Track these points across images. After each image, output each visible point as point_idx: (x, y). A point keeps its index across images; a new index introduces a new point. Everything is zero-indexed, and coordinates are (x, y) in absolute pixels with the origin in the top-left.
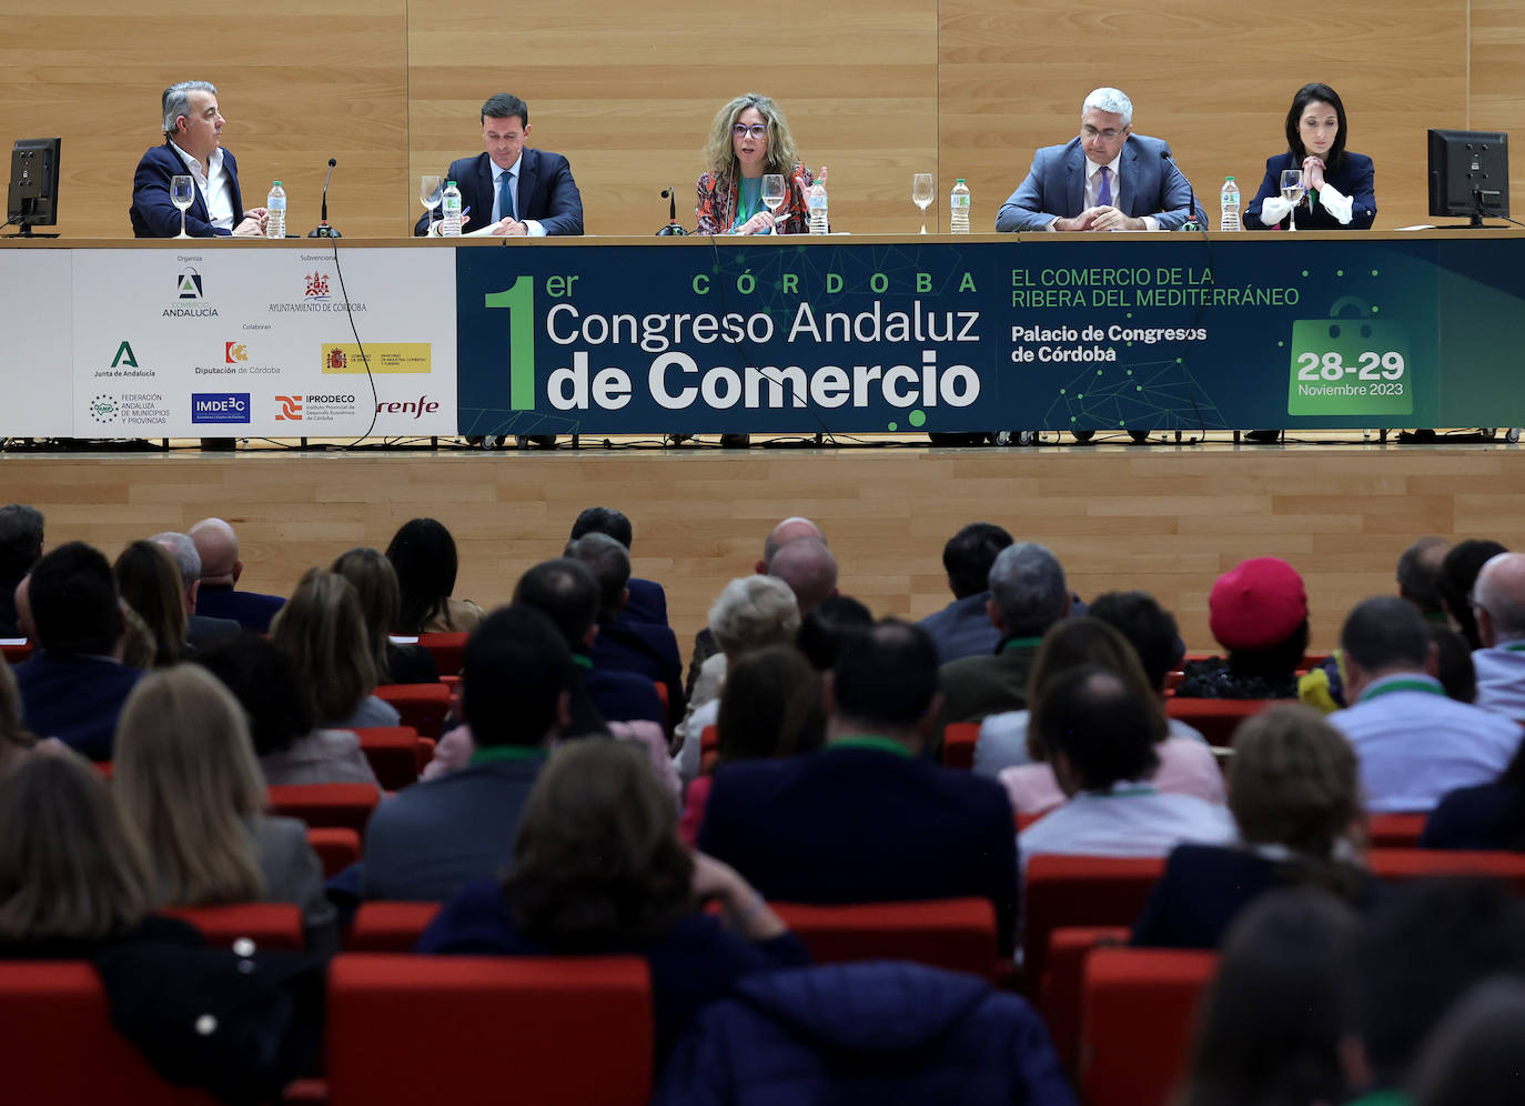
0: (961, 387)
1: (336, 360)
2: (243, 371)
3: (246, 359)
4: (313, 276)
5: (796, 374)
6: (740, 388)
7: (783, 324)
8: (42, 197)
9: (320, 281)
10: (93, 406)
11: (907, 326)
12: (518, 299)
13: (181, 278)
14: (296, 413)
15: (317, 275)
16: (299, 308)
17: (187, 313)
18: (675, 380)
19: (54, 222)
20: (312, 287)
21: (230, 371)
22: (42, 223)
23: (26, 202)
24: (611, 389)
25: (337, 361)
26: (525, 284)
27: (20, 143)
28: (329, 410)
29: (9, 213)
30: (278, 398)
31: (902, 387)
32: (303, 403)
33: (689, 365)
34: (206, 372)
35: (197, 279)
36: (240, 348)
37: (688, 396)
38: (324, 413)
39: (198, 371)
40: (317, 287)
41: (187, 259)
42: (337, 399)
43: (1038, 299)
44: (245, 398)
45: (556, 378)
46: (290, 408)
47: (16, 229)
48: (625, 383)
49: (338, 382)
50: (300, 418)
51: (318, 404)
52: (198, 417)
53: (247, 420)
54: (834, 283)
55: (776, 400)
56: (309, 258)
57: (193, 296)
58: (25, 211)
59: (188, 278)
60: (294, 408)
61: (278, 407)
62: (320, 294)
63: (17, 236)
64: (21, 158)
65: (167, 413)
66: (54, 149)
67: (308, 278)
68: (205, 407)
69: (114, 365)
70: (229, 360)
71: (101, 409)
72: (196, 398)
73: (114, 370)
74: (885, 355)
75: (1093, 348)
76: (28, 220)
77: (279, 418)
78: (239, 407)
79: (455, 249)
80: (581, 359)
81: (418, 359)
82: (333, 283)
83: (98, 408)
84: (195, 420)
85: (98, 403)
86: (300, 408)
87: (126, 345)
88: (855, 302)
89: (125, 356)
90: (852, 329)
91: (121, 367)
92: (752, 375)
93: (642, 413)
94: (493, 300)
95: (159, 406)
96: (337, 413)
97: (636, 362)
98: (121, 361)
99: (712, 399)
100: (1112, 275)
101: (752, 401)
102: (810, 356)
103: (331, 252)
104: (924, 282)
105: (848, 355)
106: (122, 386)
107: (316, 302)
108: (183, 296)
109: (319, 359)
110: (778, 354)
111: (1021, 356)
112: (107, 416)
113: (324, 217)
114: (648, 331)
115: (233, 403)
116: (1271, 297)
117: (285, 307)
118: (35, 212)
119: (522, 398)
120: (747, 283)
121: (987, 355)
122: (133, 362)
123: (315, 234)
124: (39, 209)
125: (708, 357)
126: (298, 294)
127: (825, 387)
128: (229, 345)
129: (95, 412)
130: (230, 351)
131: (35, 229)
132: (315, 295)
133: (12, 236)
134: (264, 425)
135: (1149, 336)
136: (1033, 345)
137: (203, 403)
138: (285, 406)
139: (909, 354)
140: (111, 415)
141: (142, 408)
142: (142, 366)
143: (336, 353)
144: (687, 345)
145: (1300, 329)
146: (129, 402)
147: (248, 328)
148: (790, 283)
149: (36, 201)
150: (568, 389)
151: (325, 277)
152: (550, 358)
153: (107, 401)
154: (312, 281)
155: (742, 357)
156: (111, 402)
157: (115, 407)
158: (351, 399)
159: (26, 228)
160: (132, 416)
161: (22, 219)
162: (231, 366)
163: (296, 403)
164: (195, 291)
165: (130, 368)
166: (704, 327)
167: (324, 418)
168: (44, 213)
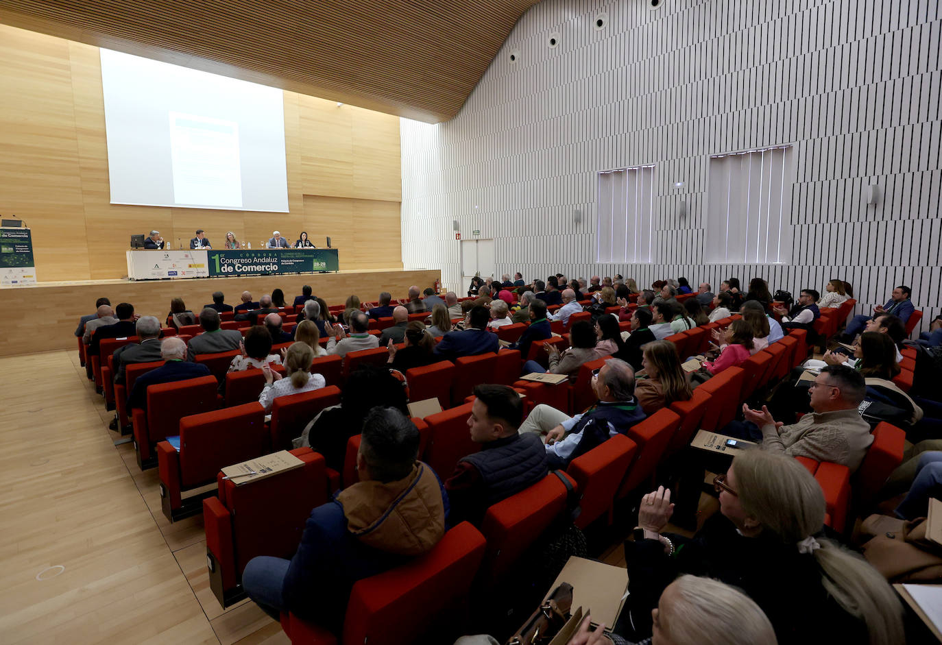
0: (275, 268)
1: (190, 266)
2: (176, 268)
5: (254, 266)
6: (248, 268)
7: (253, 261)
11: (268, 260)
12: (216, 257)
13: (165, 255)
16: (184, 259)
17: (166, 260)
18: (239, 268)
21: (174, 269)
24: (230, 269)
26: (217, 255)
31: (268, 268)
33: (241, 266)
34: (170, 269)
35: (168, 255)
36: (175, 265)
37: (241, 270)
40: (187, 256)
42: (191, 271)
43: (284, 257)
45: (223, 268)
46: (184, 273)
48: (232, 268)
49: (191, 269)
53: (177, 275)
54: (259, 255)
55: (252, 270)
61: (182, 273)
65: (164, 274)
67: (185, 254)
68: (170, 273)
69: (155, 267)
70: (174, 267)
73: (155, 269)
74: (266, 264)
75: (291, 262)
78: (176, 273)
79: (206, 252)
80: (226, 265)
81: (202, 266)
82: (190, 256)
83: (154, 274)
84: (169, 275)
87: (157, 265)
88: (262, 257)
90: (261, 261)
92: (249, 267)
93: (234, 272)
94: (213, 258)
96: (191, 273)
97: (234, 266)
99: (244, 270)
100: (293, 254)
101: (249, 270)
102: (256, 264)
104: (270, 255)
105: (261, 264)
106: (156, 271)
107: (186, 258)
109: (187, 266)
110: (252, 264)
111: (282, 264)
114: (235, 261)
116: (311, 256)
117: (182, 259)
119: (218, 271)
120: (248, 255)
121: (278, 264)
122: (158, 267)
125: (243, 265)
126: (184, 257)
127: (259, 268)
128: (173, 265)
131: (138, 248)
134: (180, 275)
135: (297, 261)
136: (284, 262)
139: (269, 264)
140: (156, 275)
141: (160, 274)
144: (240, 263)
145: (314, 260)
147: (177, 262)
148: (253, 255)
150: (224, 269)
152: (221, 265)
155: (247, 265)
161: (136, 247)
166: (242, 261)
167: (189, 274)
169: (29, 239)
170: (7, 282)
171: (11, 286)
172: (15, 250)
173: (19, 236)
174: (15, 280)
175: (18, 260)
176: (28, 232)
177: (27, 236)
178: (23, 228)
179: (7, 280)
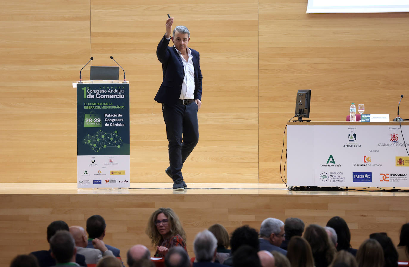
2: (369, 165)
3: (370, 161)
4: (393, 135)
8: (305, 108)
9: (395, 136)
10: (321, 176)
13: (349, 135)
14: (387, 179)
15: (394, 134)
16: (388, 145)
17: (351, 146)
19: (308, 117)
20: (392, 138)
21: (365, 165)
22: (305, 117)
23: (300, 110)
25: (401, 162)
27: (299, 91)
28: (398, 178)
29: (296, 113)
30: (381, 174)
32: (389, 176)
34: (357, 165)
35: (355, 135)
36: (369, 158)
38: (397, 179)
39: (355, 165)
40: (394, 138)
41: (352, 129)
42: (401, 175)
44: (370, 174)
46: (385, 178)
47: (297, 119)
50: (388, 181)
51: (394, 176)
52: (355, 180)
53: (371, 181)
56: (391, 129)
57: (353, 141)
58: (300, 113)
59: (352, 135)
60: (386, 178)
61: (381, 177)
62: (395, 140)
63: (297, 121)
64: (299, 96)
65: (345, 178)
66: (309, 93)
67: (391, 135)
68: (358, 177)
69: (328, 163)
70: (365, 162)
71: (323, 177)
72: (354, 174)
73: (327, 164)
76: (301, 116)
77: (381, 181)
78: (367, 177)
82: (400, 137)
83: (322, 177)
84: (354, 181)
85: (322, 175)
86: (388, 177)
87: (331, 156)
89: (331, 160)
91: (330, 163)
95: (342, 176)
96: (401, 179)
98: (330, 162)
103: (399, 127)
106: (330, 170)
107: (394, 143)
108: (350, 141)
109: (395, 161)
112: (325, 179)
113: (398, 114)
115: (366, 176)
117: (383, 145)
118: (303, 113)
122: (334, 162)
123: (395, 120)
124: (304, 112)
126: (388, 140)
128: (365, 157)
129: (321, 178)
130: (366, 158)
131: (303, 119)
132: (394, 141)
133: (296, 121)
134: (376, 182)
137: (356, 176)
138: (383, 177)
140: (326, 179)
141: (337, 177)
142: (336, 164)
143: (401, 160)
146: (332, 175)
147: (372, 151)
149: (303, 110)
151: (397, 135)
153: (325, 174)
154: (393, 136)
156: (327, 175)
157: (328, 176)
158: (405, 175)
159: (300, 118)
160: (333, 179)
161: (299, 115)
162: (366, 163)
163: (387, 176)
164: (354, 139)
165: (333, 164)
167: (396, 181)
168: (305, 114)
169: (126, 102)
170: (86, 182)
171: (92, 190)
172: (103, 122)
173: (111, 96)
174: (98, 178)
175: (106, 141)
176: (125, 88)
177: (122, 96)
178: (120, 82)
179: (86, 178)
